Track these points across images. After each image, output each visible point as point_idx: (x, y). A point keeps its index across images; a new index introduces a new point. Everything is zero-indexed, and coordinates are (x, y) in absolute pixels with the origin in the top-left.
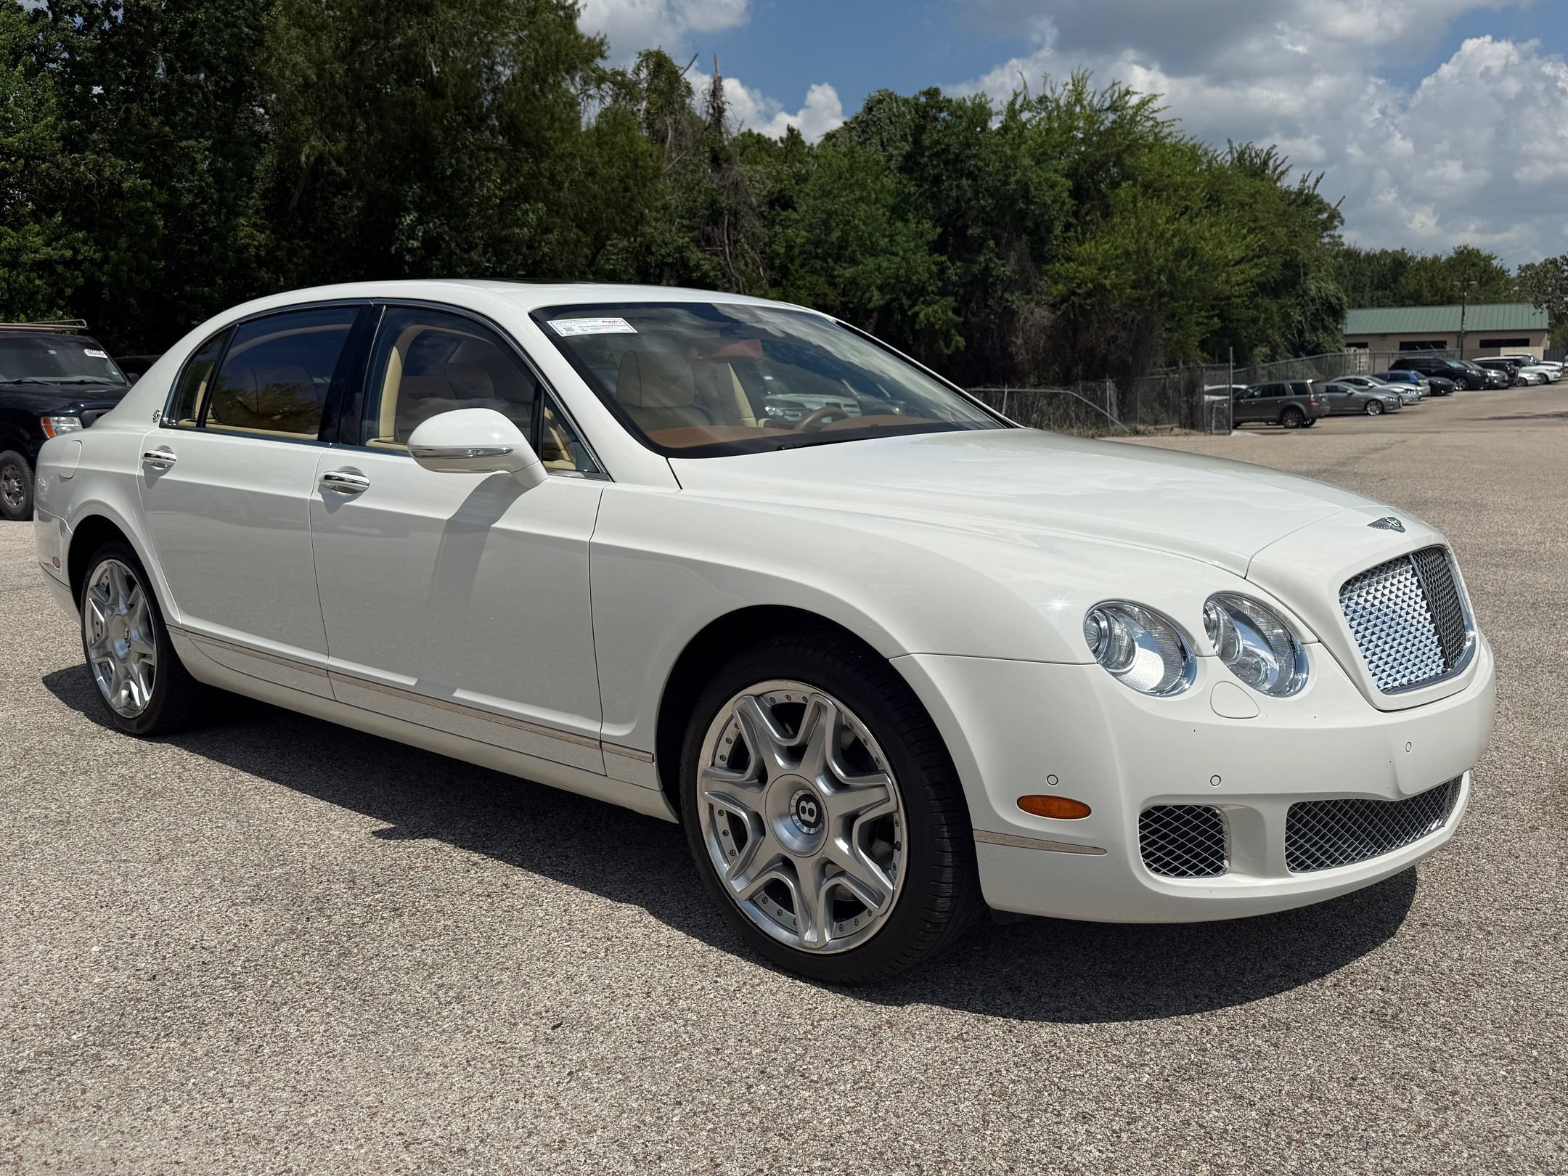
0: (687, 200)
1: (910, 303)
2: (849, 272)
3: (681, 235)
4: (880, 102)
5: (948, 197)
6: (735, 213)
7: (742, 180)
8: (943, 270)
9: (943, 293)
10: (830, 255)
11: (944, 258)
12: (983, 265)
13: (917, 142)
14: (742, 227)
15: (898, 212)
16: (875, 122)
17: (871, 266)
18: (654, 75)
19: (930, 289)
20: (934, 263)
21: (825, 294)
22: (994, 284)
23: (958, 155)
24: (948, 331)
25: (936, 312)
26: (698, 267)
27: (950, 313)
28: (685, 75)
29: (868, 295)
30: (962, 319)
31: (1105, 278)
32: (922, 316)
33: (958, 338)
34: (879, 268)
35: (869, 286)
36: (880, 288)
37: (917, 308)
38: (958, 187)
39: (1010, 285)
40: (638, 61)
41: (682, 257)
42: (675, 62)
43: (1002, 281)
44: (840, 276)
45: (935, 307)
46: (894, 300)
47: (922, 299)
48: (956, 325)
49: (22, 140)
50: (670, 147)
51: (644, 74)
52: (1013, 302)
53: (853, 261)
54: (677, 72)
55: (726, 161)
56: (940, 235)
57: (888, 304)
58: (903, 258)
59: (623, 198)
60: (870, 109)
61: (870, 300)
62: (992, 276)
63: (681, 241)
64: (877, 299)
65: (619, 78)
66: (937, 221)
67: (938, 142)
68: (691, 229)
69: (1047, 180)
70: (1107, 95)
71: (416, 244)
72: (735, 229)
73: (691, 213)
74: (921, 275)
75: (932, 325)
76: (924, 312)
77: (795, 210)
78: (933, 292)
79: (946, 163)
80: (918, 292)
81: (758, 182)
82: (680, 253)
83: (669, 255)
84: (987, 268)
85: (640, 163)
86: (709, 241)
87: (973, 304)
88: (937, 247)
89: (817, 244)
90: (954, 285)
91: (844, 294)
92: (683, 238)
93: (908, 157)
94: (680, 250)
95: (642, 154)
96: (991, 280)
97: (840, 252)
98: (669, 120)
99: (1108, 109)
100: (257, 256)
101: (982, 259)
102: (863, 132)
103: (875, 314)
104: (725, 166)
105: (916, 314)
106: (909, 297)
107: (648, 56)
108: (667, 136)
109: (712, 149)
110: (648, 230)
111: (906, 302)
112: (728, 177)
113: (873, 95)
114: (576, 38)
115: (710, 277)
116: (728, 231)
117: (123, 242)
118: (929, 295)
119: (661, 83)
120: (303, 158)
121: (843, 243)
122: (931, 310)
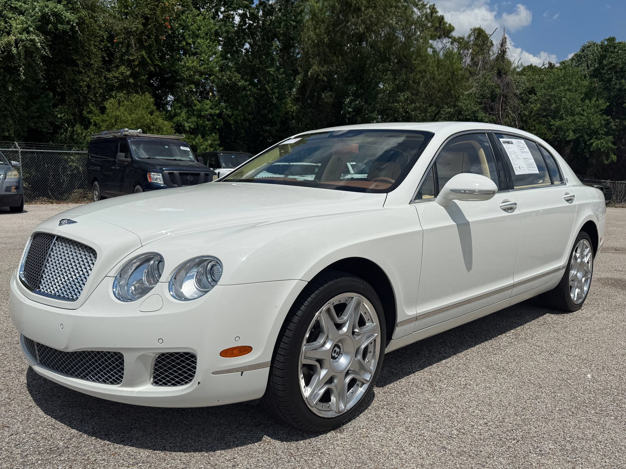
0: (481, 90)
1: (589, 138)
2: (558, 123)
3: (476, 106)
4: (589, 47)
5: (614, 88)
6: (506, 97)
7: (511, 82)
8: (608, 123)
9: (607, 134)
10: (550, 116)
11: (609, 117)
13: (600, 63)
14: (509, 103)
15: (588, 95)
16: (585, 56)
17: (570, 120)
18: (477, 38)
19: (600, 132)
20: (603, 120)
21: (545, 134)
23: (622, 68)
24: (608, 152)
25: (602, 143)
27: (610, 144)
28: (490, 38)
29: (567, 134)
30: (617, 147)
32: (594, 145)
33: (613, 156)
34: (574, 121)
35: (568, 130)
36: (574, 131)
37: (592, 141)
38: (620, 83)
40: (470, 33)
41: (474, 116)
42: (487, 32)
44: (554, 125)
45: (602, 141)
46: (581, 136)
47: (595, 136)
48: (613, 150)
49: (205, 69)
50: (480, 68)
51: (472, 38)
53: (561, 118)
54: (487, 36)
55: (504, 74)
56: (607, 107)
57: (577, 139)
58: (587, 117)
59: (446, 88)
60: (584, 51)
61: (568, 136)
63: (475, 108)
64: (571, 136)
65: (461, 40)
66: (608, 99)
67: (612, 63)
68: (480, 103)
71: (350, 110)
72: (505, 103)
73: (483, 96)
74: (596, 125)
75: (600, 149)
76: (596, 143)
77: (535, 94)
78: (602, 134)
79: (616, 72)
80: (594, 133)
81: (522, 83)
82: (474, 114)
83: (468, 115)
85: (455, 73)
86: (492, 109)
87: (623, 140)
88: (607, 112)
89: (545, 110)
90: (614, 130)
91: (555, 133)
92: (476, 107)
93: (596, 70)
95: (457, 69)
97: (556, 114)
98: (481, 57)
100: (292, 115)
102: (578, 61)
103: (572, 144)
105: (592, 144)
106: (588, 136)
107: (475, 30)
108: (478, 64)
109: (498, 69)
110: (460, 104)
111: (586, 137)
112: (505, 81)
113: (586, 44)
114: (444, 24)
116: (502, 104)
117: (240, 108)
118: (600, 135)
119: (480, 42)
120: (309, 74)
121: (557, 110)
122: (599, 142)
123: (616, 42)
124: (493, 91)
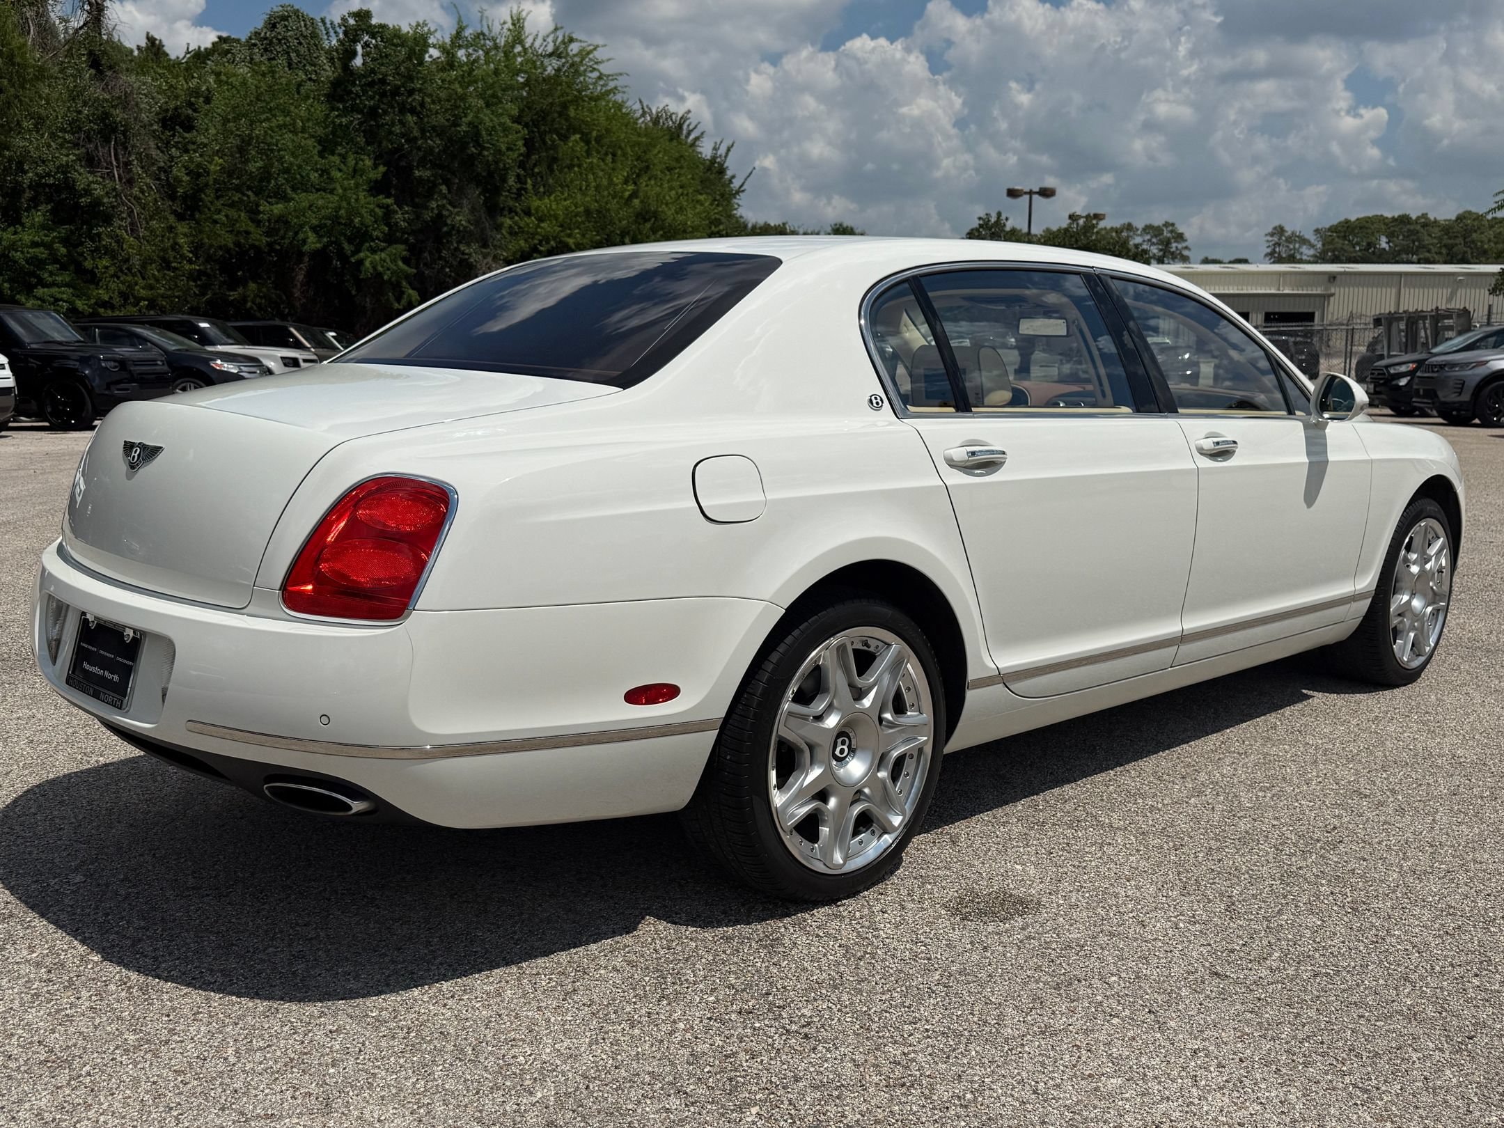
1: (352, 248)
2: (278, 208)
3: (64, 151)
4: (285, 18)
5: (390, 132)
7: (130, 92)
8: (389, 214)
9: (390, 239)
10: (249, 188)
11: (389, 201)
12: (436, 212)
14: (133, 146)
15: (327, 147)
16: (280, 40)
17: (305, 204)
19: (375, 234)
20: (378, 206)
21: (248, 233)
22: (449, 234)
23: (397, 88)
24: (398, 285)
25: (384, 261)
26: (87, 192)
27: (400, 263)
29: (301, 236)
30: (414, 271)
31: (569, 236)
32: (367, 263)
33: (411, 291)
34: (313, 207)
35: (302, 226)
36: (314, 229)
37: (362, 255)
38: (402, 123)
39: (465, 236)
41: (66, 178)
43: (459, 231)
44: (265, 213)
45: (383, 255)
46: (333, 244)
47: (366, 245)
48: (407, 277)
50: (33, 42)
52: (470, 254)
53: (281, 197)
55: (110, 68)
56: (383, 175)
57: (325, 247)
58: (343, 197)
60: (274, 26)
61: (304, 241)
62: (446, 225)
63: (64, 159)
64: (313, 242)
66: (378, 159)
67: (373, 71)
68: (76, 145)
69: (500, 124)
70: (550, 39)
72: (126, 148)
73: (75, 126)
74: (364, 217)
75: (380, 275)
76: (370, 260)
77: (200, 132)
78: (378, 238)
80: (360, 237)
81: (147, 96)
82: (64, 173)
83: (48, 175)
84: (440, 216)
85: (18, 60)
86: (95, 161)
87: (426, 254)
88: (377, 188)
89: (234, 173)
90: (404, 231)
91: (270, 233)
92: (67, 155)
93: (336, 84)
94: (64, 169)
96: (445, 229)
97: (262, 185)
98: (29, 14)
99: (550, 55)
101: (433, 204)
102: (266, 50)
103: (306, 259)
104: (109, 73)
105: (361, 262)
106: (350, 241)
108: (29, 31)
109: (91, 53)
110: (21, 143)
111: (347, 248)
112: (115, 87)
113: (276, 9)
115: (103, 204)
116: (115, 150)
118: (373, 240)
121: (266, 175)
122: (377, 257)
123: (374, 21)
124: (106, 115)
